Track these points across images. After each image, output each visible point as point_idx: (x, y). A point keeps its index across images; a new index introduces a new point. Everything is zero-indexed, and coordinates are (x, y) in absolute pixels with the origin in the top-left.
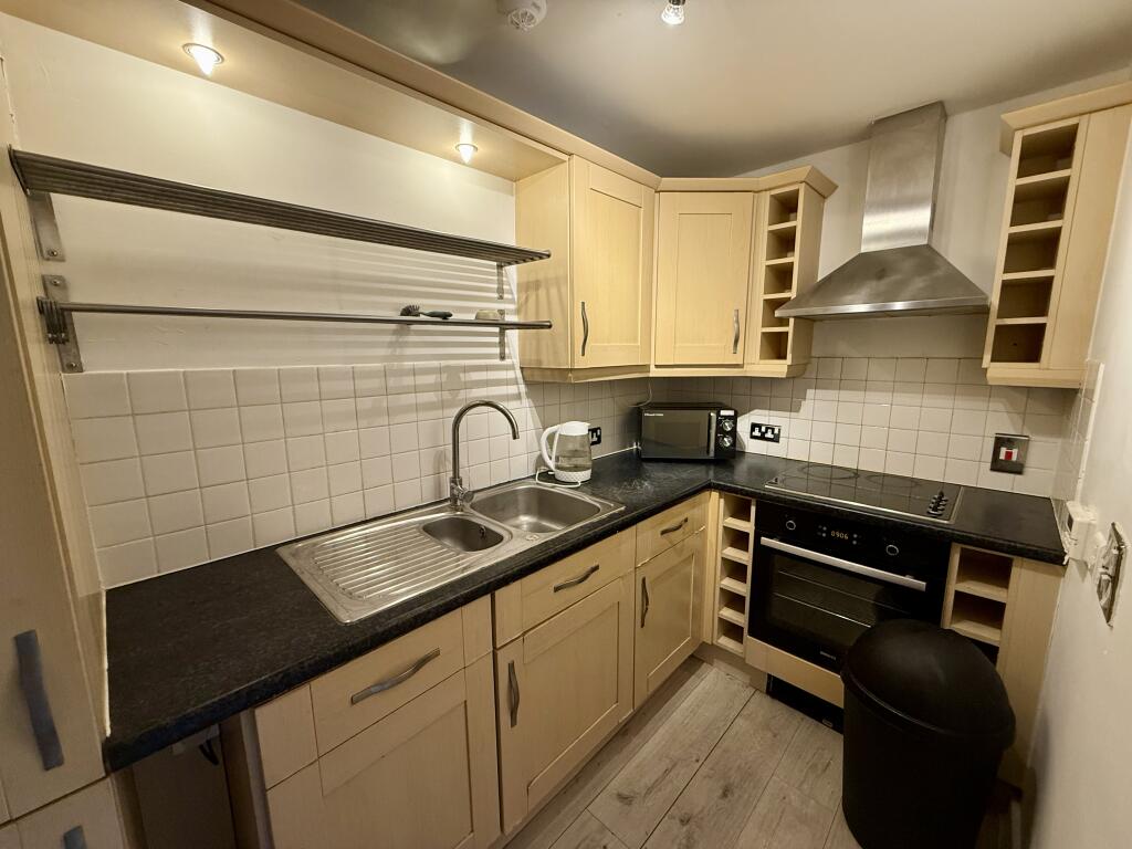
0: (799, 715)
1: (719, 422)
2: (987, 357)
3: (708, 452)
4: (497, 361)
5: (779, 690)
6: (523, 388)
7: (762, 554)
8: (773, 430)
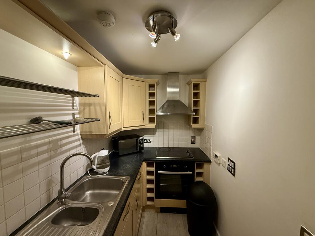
0: (168, 214)
1: (139, 140)
2: (192, 123)
3: (137, 150)
4: (72, 133)
5: (164, 210)
6: (81, 141)
7: (158, 176)
8: (150, 140)
